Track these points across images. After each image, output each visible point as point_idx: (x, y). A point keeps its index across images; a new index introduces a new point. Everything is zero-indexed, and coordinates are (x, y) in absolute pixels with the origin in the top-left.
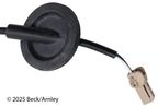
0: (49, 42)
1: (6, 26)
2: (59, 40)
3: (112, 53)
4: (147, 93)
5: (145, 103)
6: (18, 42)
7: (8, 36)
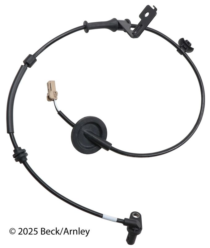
0: (88, 131)
1: (110, 151)
2: (85, 131)
3: (60, 113)
4: (50, 85)
5: (54, 82)
6: (107, 140)
7: (111, 144)
